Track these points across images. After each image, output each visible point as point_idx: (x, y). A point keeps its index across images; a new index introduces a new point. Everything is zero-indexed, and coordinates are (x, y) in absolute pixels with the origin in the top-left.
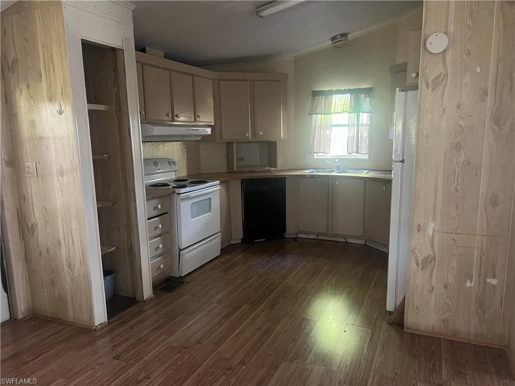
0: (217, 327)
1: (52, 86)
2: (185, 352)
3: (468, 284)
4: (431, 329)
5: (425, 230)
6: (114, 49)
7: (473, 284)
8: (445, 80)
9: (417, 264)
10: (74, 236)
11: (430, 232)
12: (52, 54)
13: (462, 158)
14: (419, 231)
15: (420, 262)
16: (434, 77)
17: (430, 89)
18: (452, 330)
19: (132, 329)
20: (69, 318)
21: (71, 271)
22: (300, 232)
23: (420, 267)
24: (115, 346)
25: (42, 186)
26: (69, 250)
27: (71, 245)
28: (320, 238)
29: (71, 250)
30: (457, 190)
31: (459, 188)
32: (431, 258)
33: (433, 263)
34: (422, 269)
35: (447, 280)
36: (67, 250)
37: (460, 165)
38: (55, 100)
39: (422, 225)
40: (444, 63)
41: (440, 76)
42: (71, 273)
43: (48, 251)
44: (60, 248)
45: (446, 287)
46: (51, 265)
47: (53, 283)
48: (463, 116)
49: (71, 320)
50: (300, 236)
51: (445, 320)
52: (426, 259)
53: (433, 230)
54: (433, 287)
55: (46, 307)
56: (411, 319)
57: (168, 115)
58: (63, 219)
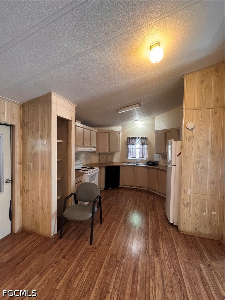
0: (106, 234)
1: (43, 133)
2: (95, 251)
3: (204, 214)
4: (190, 232)
5: (187, 192)
6: (68, 120)
7: (206, 214)
8: (193, 138)
9: (184, 205)
10: (46, 196)
11: (189, 193)
12: (45, 120)
13: (200, 166)
14: (184, 192)
15: (185, 204)
16: (189, 137)
17: (188, 141)
18: (199, 232)
19: (68, 238)
20: (39, 233)
21: (43, 211)
22: (124, 185)
23: (185, 207)
24: (62, 249)
25: (34, 173)
26: (43, 202)
27: (44, 199)
28: (131, 187)
29: (44, 202)
30: (199, 178)
31: (199, 177)
32: (189, 203)
33: (190, 205)
34: (186, 207)
35: (196, 212)
36: (42, 201)
37: (200, 169)
38: (44, 139)
39: (185, 190)
40: (192, 132)
41: (191, 136)
42: (43, 212)
43: (33, 202)
44: (38, 201)
45: (196, 215)
46: (33, 208)
47: (33, 216)
48: (200, 151)
49: (40, 233)
50: (124, 186)
51: (196, 228)
52: (187, 203)
53: (190, 192)
54: (190, 215)
55: (29, 227)
56: (182, 227)
57: (82, 144)
58: (41, 188)
